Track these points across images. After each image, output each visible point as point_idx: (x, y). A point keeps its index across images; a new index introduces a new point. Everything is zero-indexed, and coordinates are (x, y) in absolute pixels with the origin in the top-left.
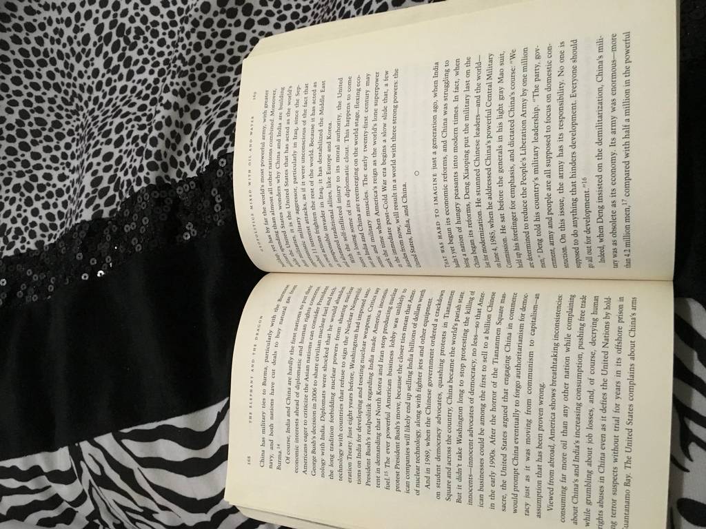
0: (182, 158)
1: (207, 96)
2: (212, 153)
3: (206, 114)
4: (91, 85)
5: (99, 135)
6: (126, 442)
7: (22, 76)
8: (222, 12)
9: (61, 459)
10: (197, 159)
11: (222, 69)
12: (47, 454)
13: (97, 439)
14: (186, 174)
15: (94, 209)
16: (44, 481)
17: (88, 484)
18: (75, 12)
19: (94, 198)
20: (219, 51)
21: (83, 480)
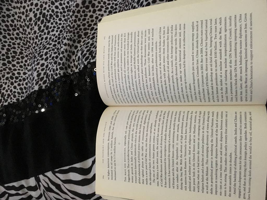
0: (72, 65)
1: (80, 40)
2: (84, 62)
3: (80, 47)
4: (33, 37)
5: (38, 57)
6: (57, 174)
7: (7, 35)
8: (84, 7)
9: (32, 182)
10: (78, 65)
11: (85, 29)
12: (26, 180)
13: (46, 174)
14: (74, 71)
15: (39, 86)
16: (26, 190)
17: (43, 191)
18: (26, 9)
19: (38, 82)
20: (84, 22)
21: (41, 189)
